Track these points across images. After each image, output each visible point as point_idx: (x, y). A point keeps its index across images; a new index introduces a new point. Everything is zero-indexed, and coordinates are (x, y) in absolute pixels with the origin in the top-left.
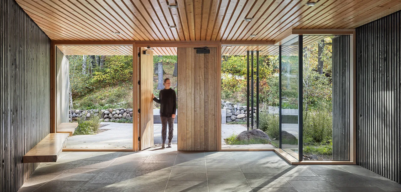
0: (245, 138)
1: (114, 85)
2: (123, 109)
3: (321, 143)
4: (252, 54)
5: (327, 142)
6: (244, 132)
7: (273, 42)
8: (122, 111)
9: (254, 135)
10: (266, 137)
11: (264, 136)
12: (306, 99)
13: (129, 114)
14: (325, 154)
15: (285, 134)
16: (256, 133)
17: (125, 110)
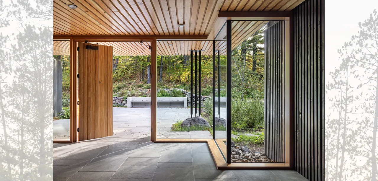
0: (187, 125)
1: (121, 81)
2: (116, 97)
3: (254, 129)
4: (196, 53)
5: (258, 128)
6: (188, 119)
7: (205, 36)
8: (116, 98)
9: (196, 122)
10: (206, 123)
11: (204, 123)
12: (242, 91)
13: (120, 101)
14: (257, 144)
15: (222, 121)
16: (197, 120)
17: (118, 97)
